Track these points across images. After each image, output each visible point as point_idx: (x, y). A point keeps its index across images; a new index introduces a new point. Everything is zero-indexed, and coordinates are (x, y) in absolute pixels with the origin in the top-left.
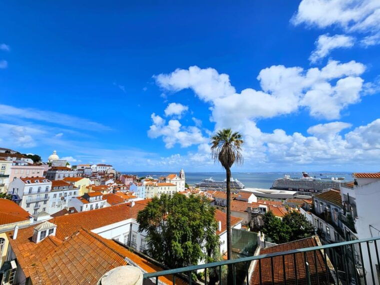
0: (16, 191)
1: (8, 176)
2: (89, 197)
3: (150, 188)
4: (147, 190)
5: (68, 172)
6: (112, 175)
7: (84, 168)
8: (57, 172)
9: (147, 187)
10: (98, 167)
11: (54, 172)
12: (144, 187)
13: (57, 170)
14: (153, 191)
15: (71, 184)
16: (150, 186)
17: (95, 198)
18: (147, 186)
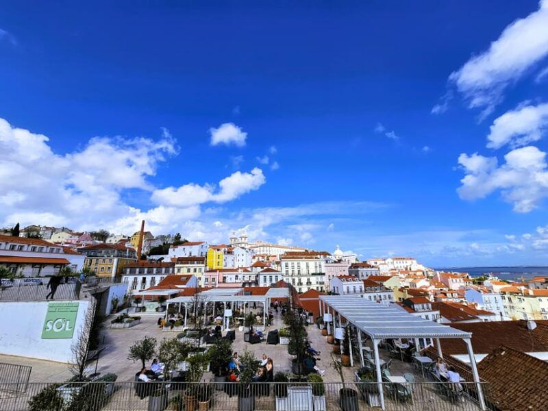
0: (336, 289)
1: (324, 274)
2: (413, 304)
3: (515, 300)
4: (506, 302)
5: (365, 269)
6: (421, 273)
7: (378, 264)
8: (359, 269)
9: (506, 296)
10: (395, 262)
11: (356, 269)
12: (499, 297)
13: (358, 267)
14: (523, 304)
15: (381, 285)
16: (511, 293)
17: (421, 306)
18: (504, 293)
